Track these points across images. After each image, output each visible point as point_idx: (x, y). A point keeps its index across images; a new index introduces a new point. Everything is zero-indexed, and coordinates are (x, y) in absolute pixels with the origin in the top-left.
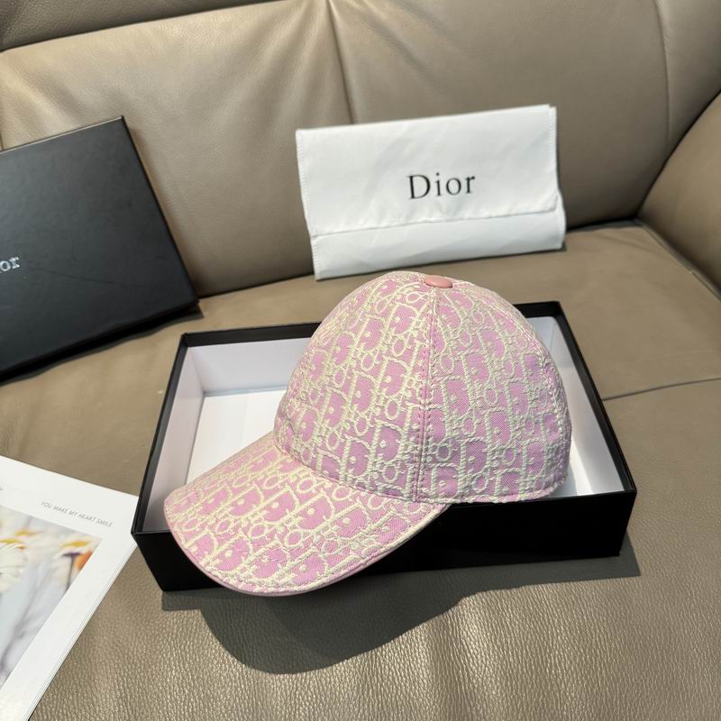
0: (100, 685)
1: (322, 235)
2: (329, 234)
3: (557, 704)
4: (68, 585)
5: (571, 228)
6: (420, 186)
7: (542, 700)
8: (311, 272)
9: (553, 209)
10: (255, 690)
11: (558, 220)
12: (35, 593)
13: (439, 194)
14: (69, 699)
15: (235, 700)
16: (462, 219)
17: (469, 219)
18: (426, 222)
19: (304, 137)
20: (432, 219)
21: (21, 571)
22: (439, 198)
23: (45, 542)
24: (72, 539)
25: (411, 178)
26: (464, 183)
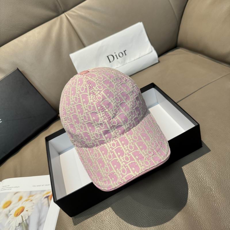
3: (204, 184)
4: (49, 206)
5: (159, 55)
6: (111, 58)
7: (200, 185)
9: (152, 51)
11: (154, 54)
12: (40, 211)
13: (117, 58)
15: (111, 219)
16: (127, 63)
17: (129, 63)
19: (72, 56)
20: (118, 66)
21: (33, 207)
22: (118, 59)
23: (38, 196)
24: (45, 193)
25: (108, 57)
26: (124, 53)
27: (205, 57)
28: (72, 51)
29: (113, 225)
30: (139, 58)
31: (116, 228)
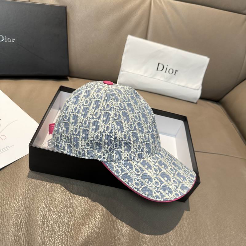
0: (19, 190)
1: (125, 71)
2: (127, 72)
5: (201, 98)
6: (161, 67)
9: (198, 90)
10: (72, 207)
11: (198, 94)
13: (166, 72)
14: (7, 191)
15: (64, 208)
16: (170, 83)
17: (172, 83)
19: (130, 38)
20: (161, 79)
22: (165, 73)
25: (159, 64)
26: (174, 71)
27: (237, 130)
28: (133, 34)
29: (63, 216)
30: (184, 87)
31: (64, 221)
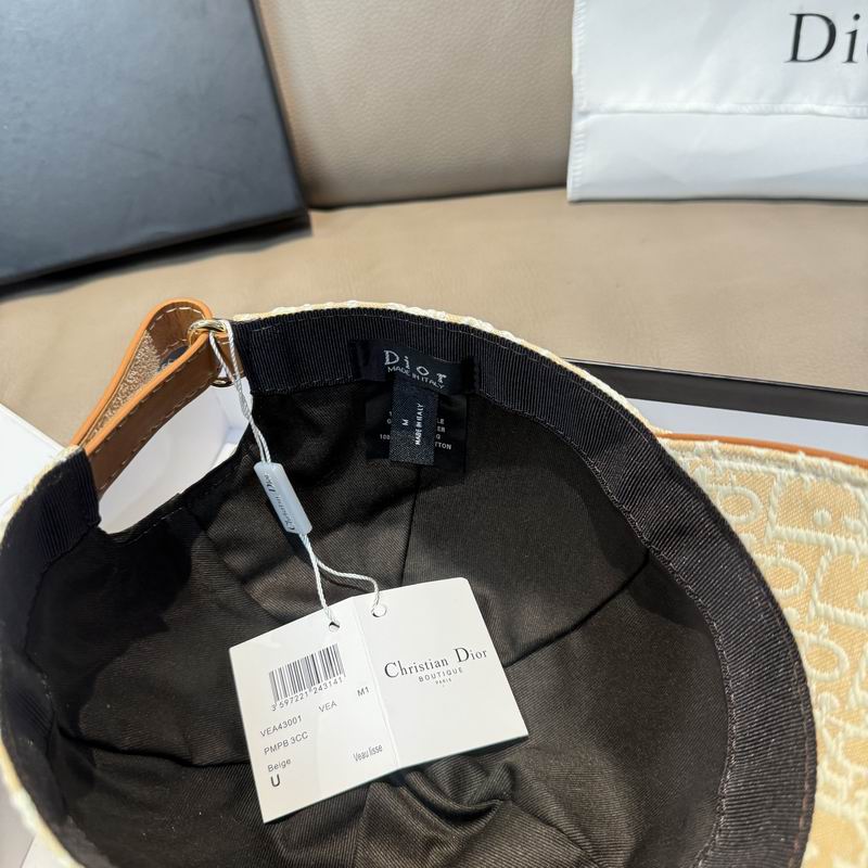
8: (562, 184)
18: (812, 113)
